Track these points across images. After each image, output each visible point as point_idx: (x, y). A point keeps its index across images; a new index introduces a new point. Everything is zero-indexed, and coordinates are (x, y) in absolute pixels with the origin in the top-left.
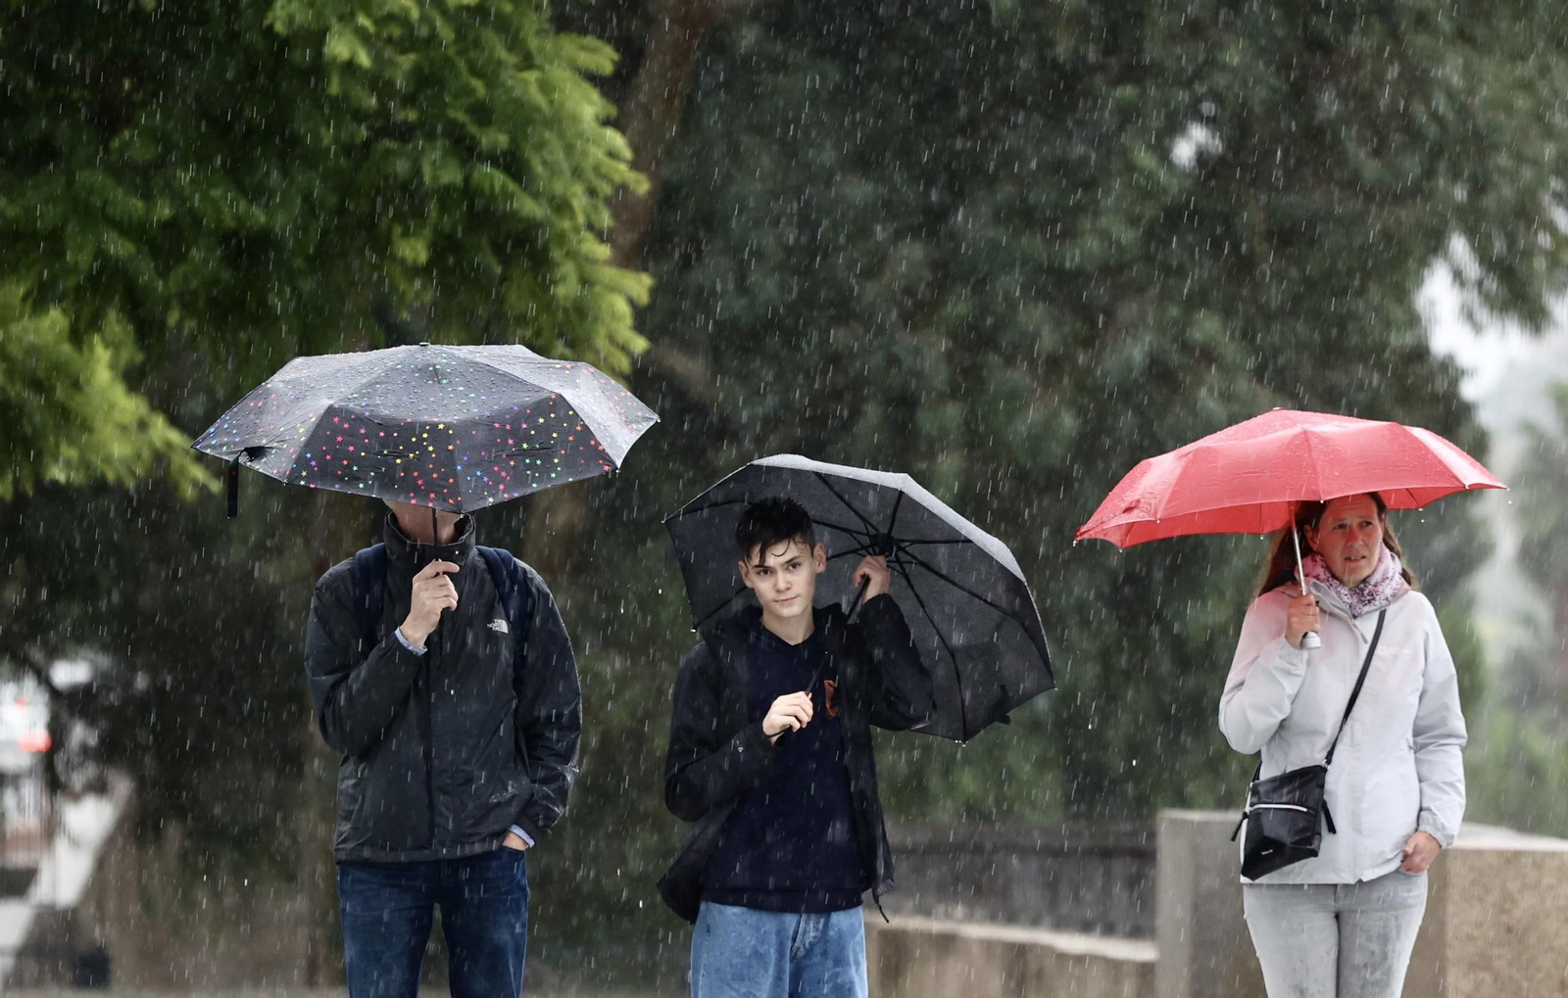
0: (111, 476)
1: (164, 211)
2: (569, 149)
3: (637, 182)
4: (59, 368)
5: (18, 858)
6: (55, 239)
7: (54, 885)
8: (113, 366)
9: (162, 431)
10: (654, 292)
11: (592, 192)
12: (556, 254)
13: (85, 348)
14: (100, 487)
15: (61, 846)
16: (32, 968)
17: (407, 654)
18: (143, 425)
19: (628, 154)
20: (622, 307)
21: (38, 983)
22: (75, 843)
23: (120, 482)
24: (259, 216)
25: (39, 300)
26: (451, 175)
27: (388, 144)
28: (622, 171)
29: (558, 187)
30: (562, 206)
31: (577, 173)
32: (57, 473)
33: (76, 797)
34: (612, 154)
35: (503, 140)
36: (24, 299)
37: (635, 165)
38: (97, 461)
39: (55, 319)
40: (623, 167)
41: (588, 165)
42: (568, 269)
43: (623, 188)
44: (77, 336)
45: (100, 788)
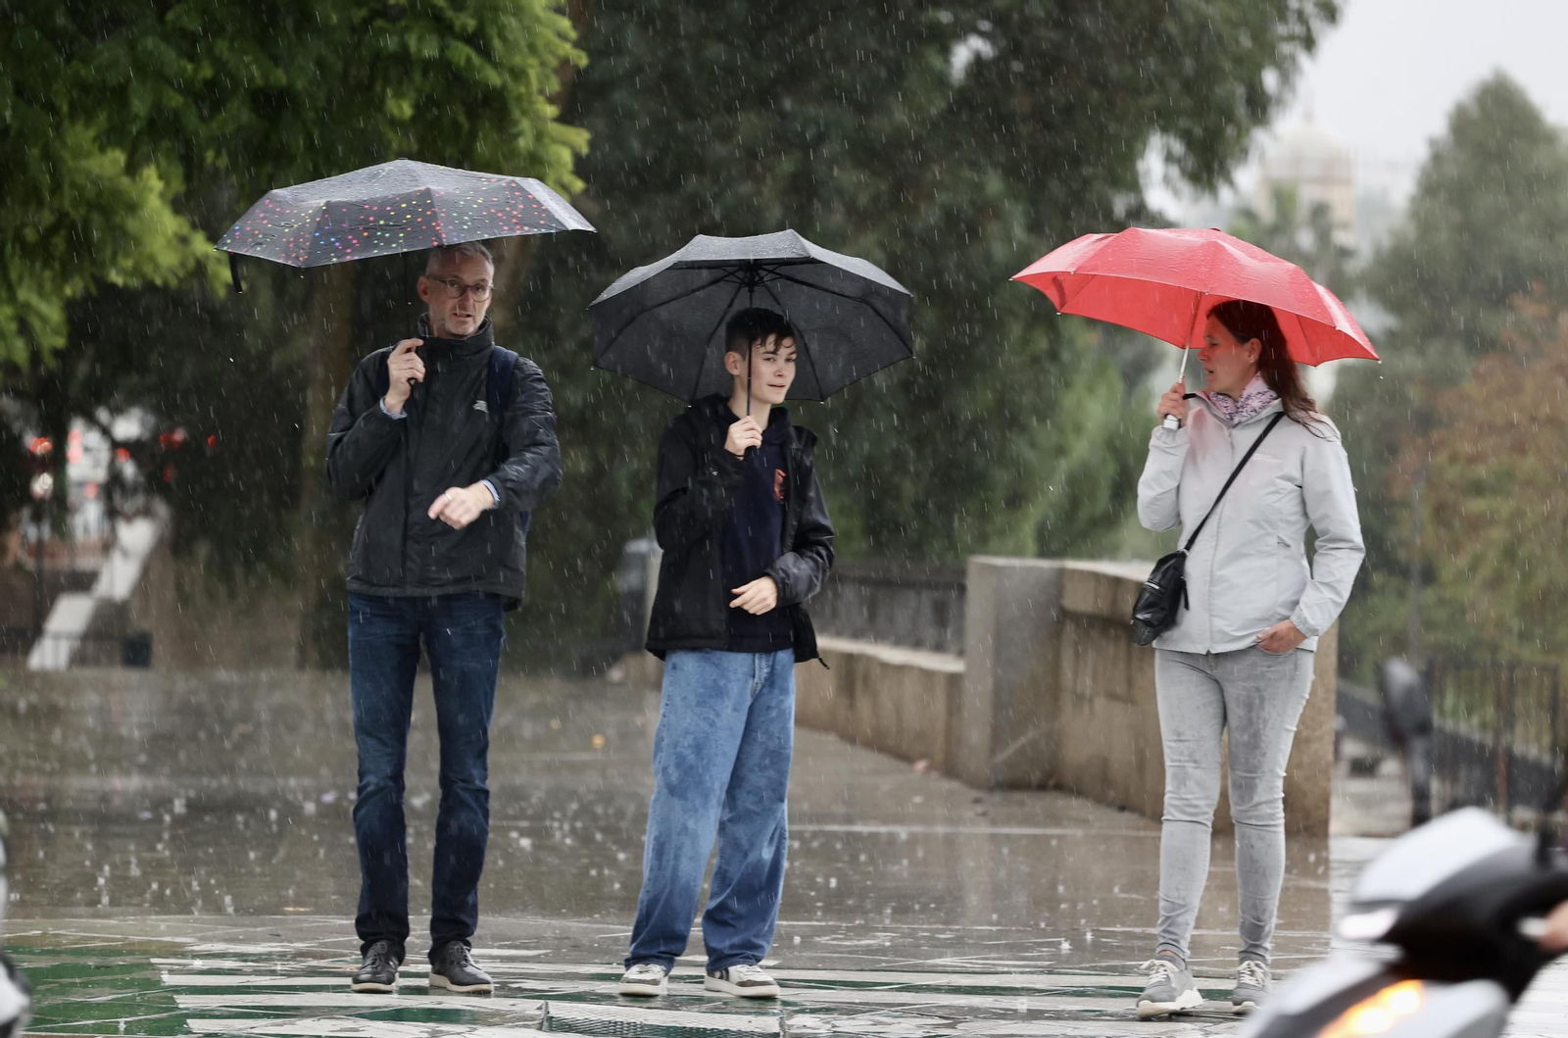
0: (158, 282)
1: (207, 72)
2: (528, 29)
3: (579, 57)
4: (117, 194)
5: (85, 563)
6: (120, 95)
7: (112, 583)
8: (162, 195)
9: (201, 245)
10: (592, 144)
11: (543, 64)
12: (516, 113)
13: (137, 179)
14: (150, 287)
15: (117, 558)
16: (91, 648)
17: (386, 418)
18: (184, 240)
19: (573, 35)
20: (566, 156)
21: (96, 662)
22: (125, 554)
23: (166, 285)
24: (280, 77)
25: (103, 143)
26: (430, 51)
27: (379, 23)
28: (566, 49)
29: (517, 60)
30: (518, 74)
31: (532, 48)
32: (116, 278)
33: (129, 519)
34: (562, 36)
35: (471, 24)
36: (95, 139)
37: (577, 45)
38: (148, 269)
39: (118, 157)
40: (568, 47)
41: (540, 43)
42: (525, 125)
43: (565, 62)
44: (132, 169)
45: (146, 512)
